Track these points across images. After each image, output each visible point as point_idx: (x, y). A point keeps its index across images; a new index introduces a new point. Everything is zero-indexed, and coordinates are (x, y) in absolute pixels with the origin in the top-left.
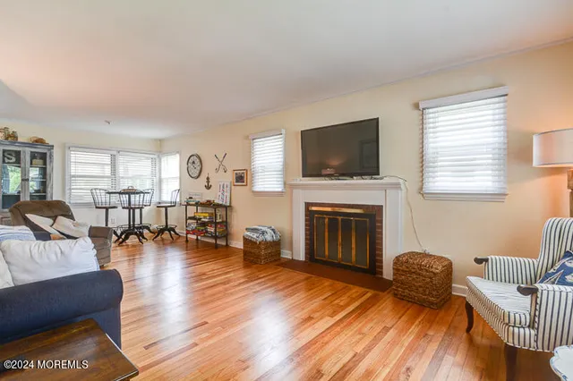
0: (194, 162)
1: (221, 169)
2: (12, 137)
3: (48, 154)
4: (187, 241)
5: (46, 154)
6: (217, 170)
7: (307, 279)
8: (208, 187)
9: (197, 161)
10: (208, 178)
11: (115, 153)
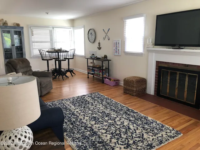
0: (91, 34)
1: (107, 39)
2: (5, 24)
3: (21, 31)
4: (88, 77)
5: (20, 31)
6: (104, 39)
7: (154, 107)
8: (99, 48)
9: (93, 33)
10: (99, 43)
11: (51, 29)
